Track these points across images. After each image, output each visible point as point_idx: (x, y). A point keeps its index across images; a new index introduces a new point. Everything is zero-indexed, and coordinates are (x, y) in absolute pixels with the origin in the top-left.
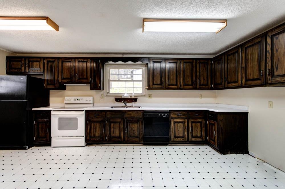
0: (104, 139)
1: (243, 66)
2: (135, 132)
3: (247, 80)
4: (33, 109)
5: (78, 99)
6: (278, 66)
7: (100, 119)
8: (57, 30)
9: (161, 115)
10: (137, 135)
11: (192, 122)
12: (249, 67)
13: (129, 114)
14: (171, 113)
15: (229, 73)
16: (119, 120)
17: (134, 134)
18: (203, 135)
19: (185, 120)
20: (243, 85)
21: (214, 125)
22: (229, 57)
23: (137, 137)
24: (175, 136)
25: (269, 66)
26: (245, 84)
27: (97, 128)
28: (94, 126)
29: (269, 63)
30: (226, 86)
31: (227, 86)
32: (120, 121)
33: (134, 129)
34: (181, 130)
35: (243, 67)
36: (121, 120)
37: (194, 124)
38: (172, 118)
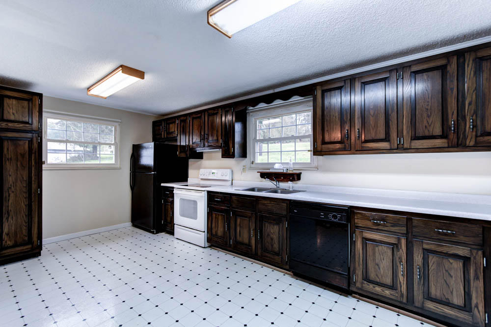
0: (228, 243)
2: (275, 243)
4: (162, 184)
7: (222, 208)
8: (143, 78)
9: (326, 216)
10: (278, 249)
11: (427, 252)
13: (264, 204)
14: (354, 213)
16: (249, 213)
17: (272, 246)
18: (477, 306)
19: (399, 240)
23: (277, 254)
24: (367, 279)
27: (220, 222)
28: (215, 217)
32: (250, 215)
33: (272, 236)
34: (385, 264)
36: (252, 214)
37: (433, 260)
38: (357, 227)
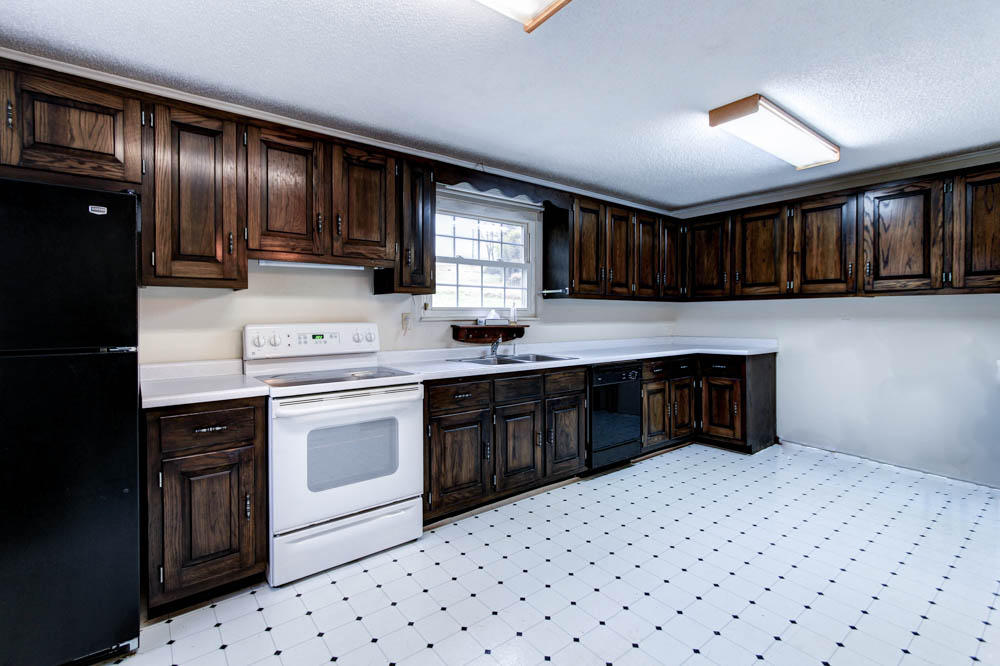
0: (488, 486)
1: (795, 250)
2: (571, 440)
3: (805, 280)
5: (314, 337)
6: (887, 258)
7: (472, 412)
9: (627, 376)
10: (575, 448)
11: (677, 388)
12: (814, 252)
13: (555, 381)
15: (748, 262)
17: (567, 446)
19: (665, 384)
20: (795, 291)
21: (731, 388)
22: (750, 226)
23: (574, 455)
24: (649, 434)
25: (869, 257)
26: (801, 289)
27: (465, 447)
28: (454, 442)
29: (868, 252)
30: (738, 293)
31: (742, 292)
32: (532, 408)
33: (567, 430)
34: (659, 412)
35: (797, 253)
36: (536, 404)
37: (678, 393)
38: (643, 382)
